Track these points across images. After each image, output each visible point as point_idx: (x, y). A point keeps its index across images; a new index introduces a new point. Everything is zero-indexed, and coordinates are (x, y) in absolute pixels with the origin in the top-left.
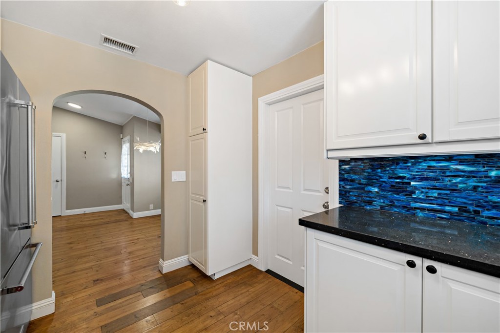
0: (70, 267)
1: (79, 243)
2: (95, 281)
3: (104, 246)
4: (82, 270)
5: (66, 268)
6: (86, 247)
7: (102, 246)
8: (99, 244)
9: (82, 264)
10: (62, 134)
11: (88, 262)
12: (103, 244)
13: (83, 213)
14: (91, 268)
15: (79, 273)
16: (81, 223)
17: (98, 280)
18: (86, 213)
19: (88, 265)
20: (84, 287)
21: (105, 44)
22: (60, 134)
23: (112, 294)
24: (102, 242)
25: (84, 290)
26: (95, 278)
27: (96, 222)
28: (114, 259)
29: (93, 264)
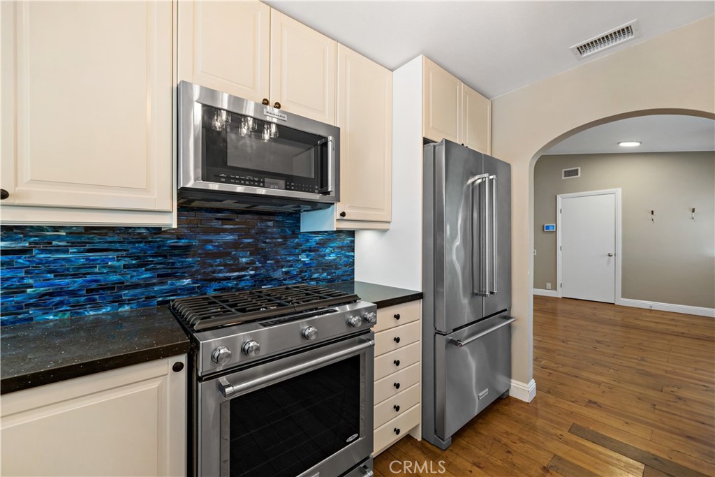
0: (578, 369)
1: (609, 346)
2: (590, 401)
3: (643, 365)
4: (587, 380)
5: (573, 367)
6: (615, 355)
7: (638, 364)
8: (637, 359)
9: (593, 373)
10: (616, 189)
11: (601, 374)
12: (643, 363)
13: (648, 308)
14: (599, 384)
15: (581, 381)
16: (635, 321)
17: (595, 403)
18: (652, 308)
19: (599, 378)
20: (573, 399)
21: (585, 55)
22: (613, 190)
23: (598, 433)
24: (643, 359)
25: (570, 403)
26: (594, 399)
27: (661, 327)
28: (642, 391)
29: (605, 380)
